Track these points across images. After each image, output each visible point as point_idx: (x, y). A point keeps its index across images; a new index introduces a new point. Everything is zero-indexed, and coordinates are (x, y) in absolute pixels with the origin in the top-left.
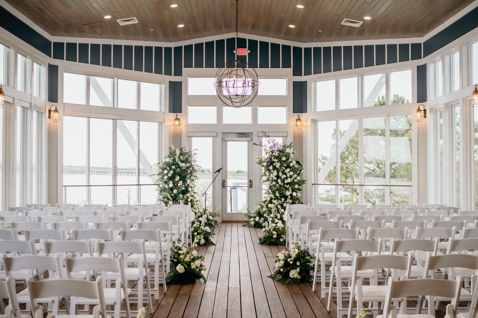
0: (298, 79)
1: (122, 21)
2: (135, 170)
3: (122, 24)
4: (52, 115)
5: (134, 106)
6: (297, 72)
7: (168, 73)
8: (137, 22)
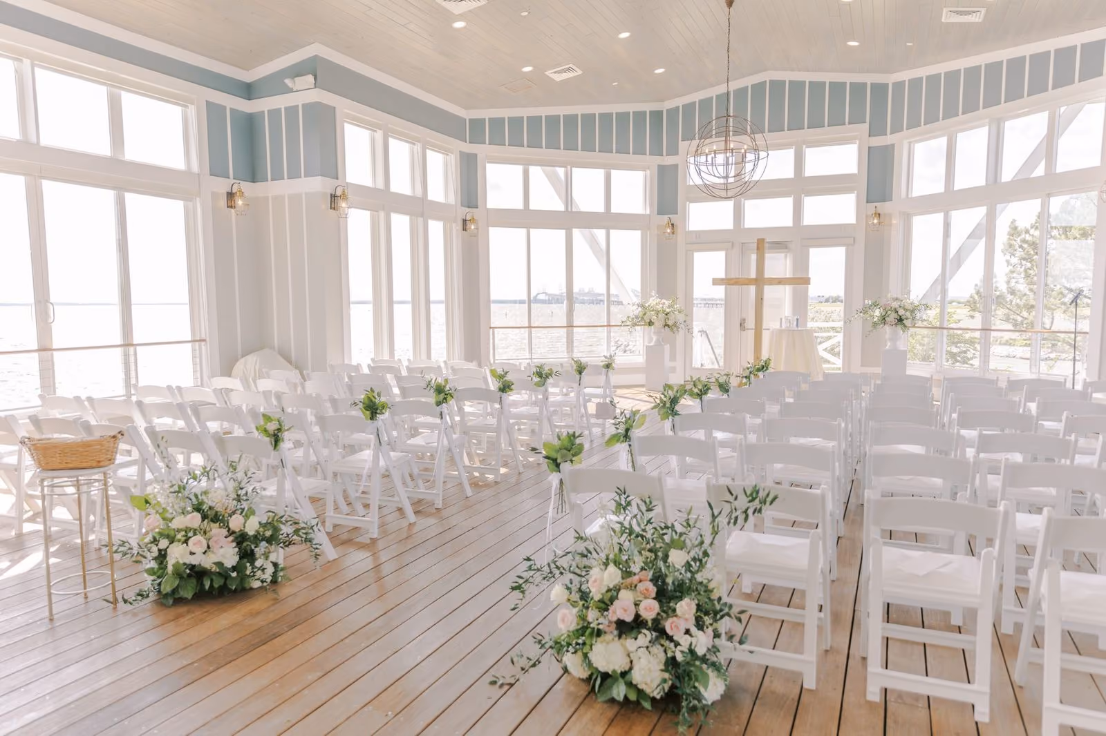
0: (877, 141)
1: (555, 73)
2: (603, 294)
3: (558, 78)
4: (468, 227)
5: (600, 208)
6: (877, 129)
7: (657, 151)
8: (580, 72)
